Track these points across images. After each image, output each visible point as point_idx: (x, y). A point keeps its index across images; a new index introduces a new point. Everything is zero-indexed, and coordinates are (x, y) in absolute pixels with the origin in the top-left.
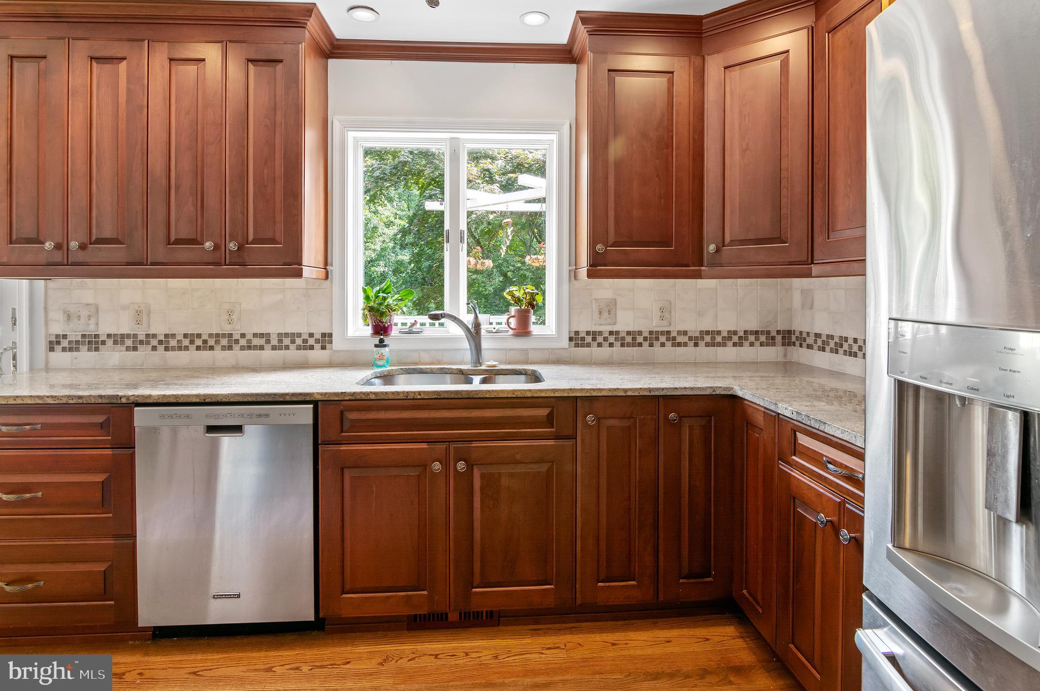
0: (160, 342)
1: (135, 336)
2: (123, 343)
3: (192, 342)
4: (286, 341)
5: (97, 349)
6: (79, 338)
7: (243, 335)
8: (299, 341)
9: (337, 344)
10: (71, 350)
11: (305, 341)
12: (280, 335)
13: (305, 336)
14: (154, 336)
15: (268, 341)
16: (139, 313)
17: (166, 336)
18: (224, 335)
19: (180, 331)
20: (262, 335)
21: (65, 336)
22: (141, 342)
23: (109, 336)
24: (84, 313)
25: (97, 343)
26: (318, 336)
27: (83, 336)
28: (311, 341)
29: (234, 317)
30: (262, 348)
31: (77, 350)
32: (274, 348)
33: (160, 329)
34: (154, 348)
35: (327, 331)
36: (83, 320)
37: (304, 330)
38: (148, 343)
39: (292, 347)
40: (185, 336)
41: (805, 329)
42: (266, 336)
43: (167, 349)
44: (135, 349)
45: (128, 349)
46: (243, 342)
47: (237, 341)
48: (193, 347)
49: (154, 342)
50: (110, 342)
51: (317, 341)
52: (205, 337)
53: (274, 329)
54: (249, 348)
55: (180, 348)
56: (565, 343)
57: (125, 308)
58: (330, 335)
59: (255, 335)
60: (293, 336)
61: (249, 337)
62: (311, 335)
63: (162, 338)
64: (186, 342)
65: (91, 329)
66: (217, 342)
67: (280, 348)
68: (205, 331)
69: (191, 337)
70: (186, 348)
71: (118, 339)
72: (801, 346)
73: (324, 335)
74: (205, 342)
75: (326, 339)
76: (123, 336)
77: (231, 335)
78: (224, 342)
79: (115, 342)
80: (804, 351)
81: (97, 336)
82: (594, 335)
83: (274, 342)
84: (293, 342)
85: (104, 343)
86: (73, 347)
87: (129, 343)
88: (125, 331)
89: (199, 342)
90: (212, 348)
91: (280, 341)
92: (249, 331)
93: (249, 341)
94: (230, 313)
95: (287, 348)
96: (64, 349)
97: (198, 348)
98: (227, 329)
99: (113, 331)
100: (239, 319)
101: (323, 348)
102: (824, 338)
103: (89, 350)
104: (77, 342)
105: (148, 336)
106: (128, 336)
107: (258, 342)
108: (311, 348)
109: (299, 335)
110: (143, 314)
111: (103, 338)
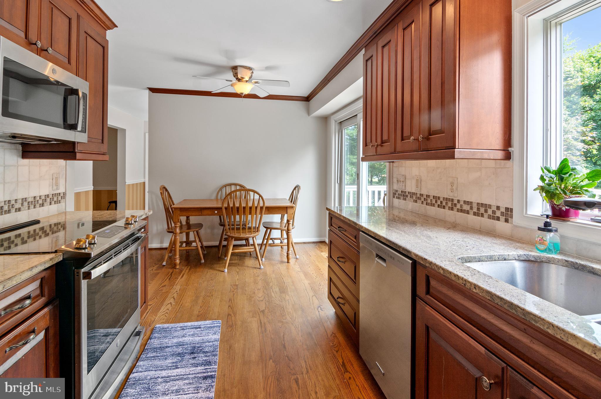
0: (425, 199)
1: (416, 194)
3: (436, 202)
4: (482, 210)
5: (405, 199)
7: (459, 201)
8: (490, 212)
9: (517, 219)
11: (494, 212)
12: (478, 204)
13: (494, 208)
14: (423, 195)
15: (471, 208)
16: (417, 180)
17: (427, 196)
18: (449, 200)
19: (432, 194)
20: (468, 203)
21: (397, 191)
22: (418, 198)
23: (409, 193)
24: (402, 180)
25: (405, 196)
26: (503, 210)
27: (402, 192)
28: (498, 214)
29: (454, 188)
30: (468, 213)
32: (475, 214)
33: (425, 192)
34: (423, 203)
35: (509, 206)
36: (401, 183)
37: (494, 203)
38: (420, 199)
39: (486, 215)
40: (434, 197)
42: (470, 204)
43: (427, 204)
44: (416, 201)
45: (414, 201)
46: (458, 206)
47: (456, 205)
48: (436, 205)
49: (423, 200)
51: (502, 213)
52: (441, 199)
53: (475, 199)
54: (462, 211)
55: (432, 205)
57: (413, 178)
58: (511, 210)
59: (465, 202)
60: (487, 207)
61: (462, 203)
62: (498, 208)
63: (425, 197)
64: (434, 201)
65: (404, 188)
66: (447, 204)
67: (478, 215)
68: (441, 196)
69: (436, 198)
70: (434, 205)
71: (412, 194)
73: (507, 209)
74: (441, 202)
75: (508, 213)
77: (452, 200)
79: (410, 197)
81: (405, 192)
83: (475, 209)
84: (486, 211)
85: (407, 196)
86: (399, 197)
87: (414, 198)
88: (413, 191)
89: (439, 202)
90: (444, 207)
91: (478, 209)
92: (463, 198)
94: (452, 184)
95: (482, 215)
96: (397, 198)
97: (439, 206)
98: (450, 195)
99: (410, 191)
100: (457, 189)
101: (507, 221)
103: (403, 199)
104: (400, 194)
105: (420, 195)
107: (466, 207)
108: (498, 219)
109: (490, 207)
110: (419, 182)
111: (407, 194)
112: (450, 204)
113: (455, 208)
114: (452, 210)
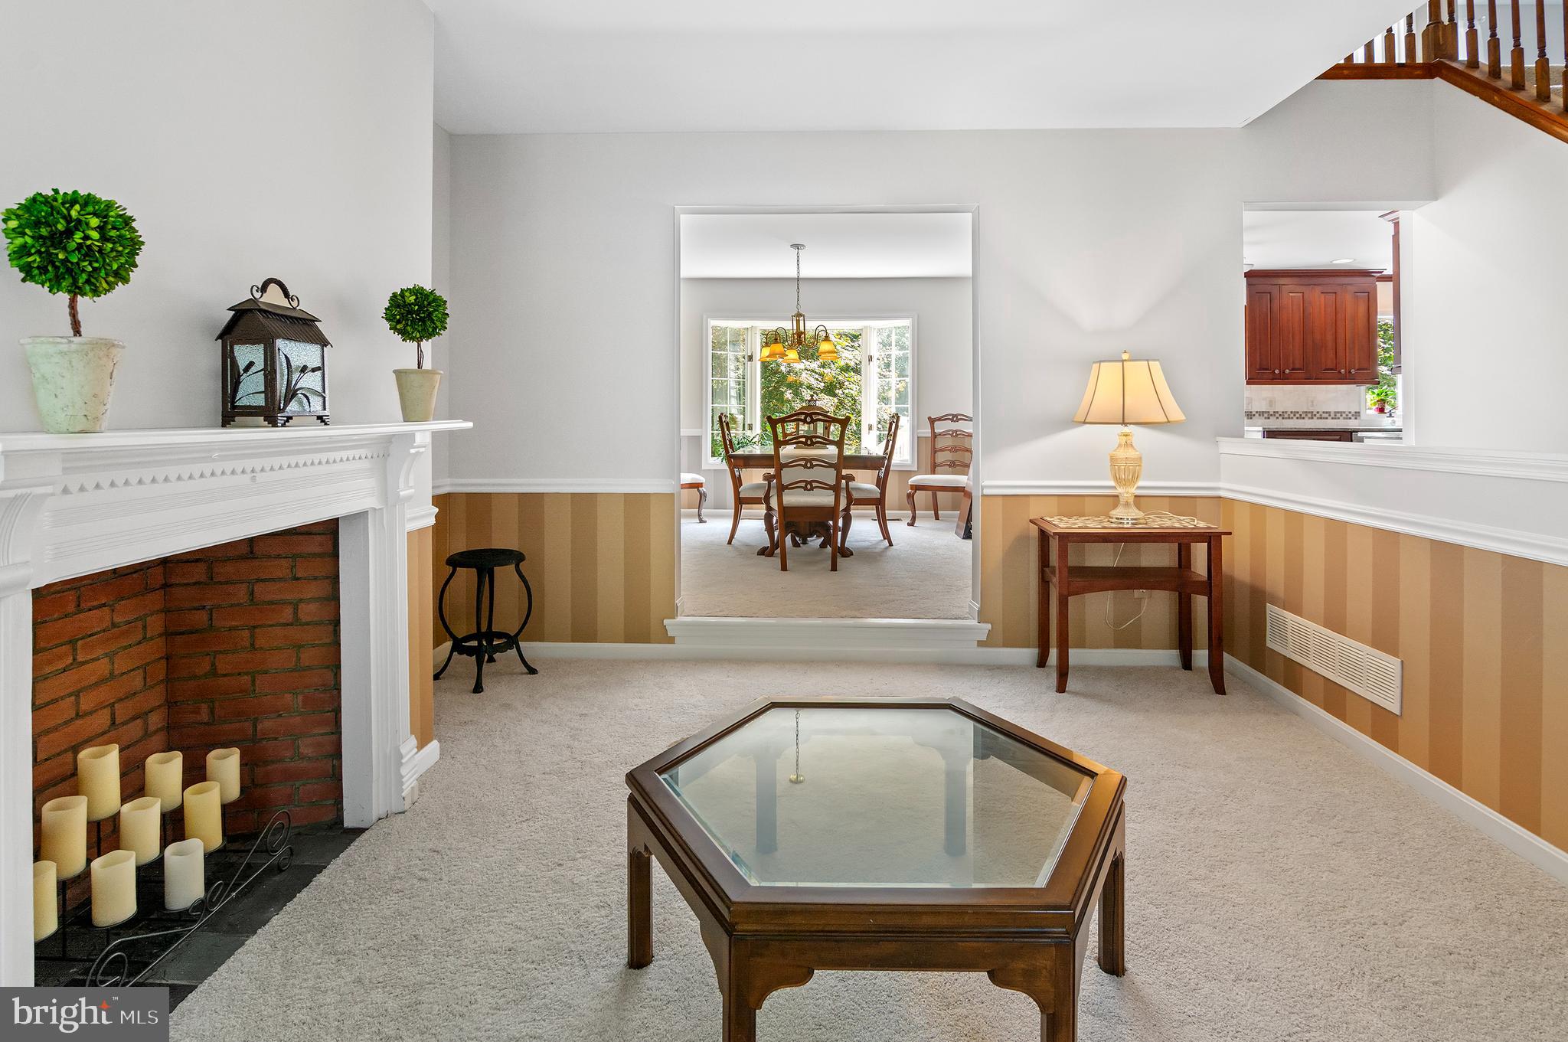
0: (1280, 415)
2: (1263, 415)
3: (1295, 415)
4: (1338, 415)
5: (1251, 418)
7: (1318, 413)
8: (1344, 415)
9: (1363, 416)
12: (1335, 412)
13: (1347, 413)
14: (1277, 412)
15: (1330, 415)
16: (1271, 402)
17: (1283, 412)
18: (1309, 412)
19: (1289, 410)
20: (1327, 413)
22: (1272, 415)
23: (1257, 412)
26: (1353, 413)
28: (1350, 415)
30: (1327, 418)
32: (1332, 418)
33: (1280, 410)
34: (1277, 418)
37: (1346, 410)
38: (1275, 415)
40: (1291, 412)
42: (1329, 413)
43: (1283, 418)
44: (1269, 418)
45: (1265, 418)
46: (1318, 415)
47: (1315, 415)
48: (1295, 418)
49: (1277, 415)
50: (1257, 415)
51: (1353, 415)
52: (1300, 413)
53: (1332, 409)
54: (1321, 418)
55: (1289, 418)
57: (1265, 399)
58: (1359, 413)
59: (1324, 412)
60: (1341, 413)
61: (1321, 413)
62: (1350, 413)
63: (1281, 413)
64: (1292, 415)
66: (1306, 415)
67: (1335, 419)
68: (1301, 411)
69: (1295, 413)
70: (1292, 418)
71: (1261, 414)
73: (1356, 413)
74: (1301, 415)
75: (1357, 415)
77: (1312, 412)
79: (1259, 415)
81: (1251, 412)
83: (1333, 415)
84: (1341, 416)
85: (1254, 415)
87: (1266, 415)
89: (1298, 415)
90: (1304, 418)
91: (1335, 415)
92: (1321, 410)
93: (1321, 415)
94: (1312, 402)
95: (1339, 418)
97: (1297, 418)
98: (1311, 409)
99: (1259, 410)
100: (1317, 405)
101: (1356, 418)
105: (1274, 412)
106: (1266, 412)
108: (1350, 418)
109: (1345, 412)
110: (1271, 403)
112: (1310, 415)
113: (1315, 418)
114: (1312, 418)
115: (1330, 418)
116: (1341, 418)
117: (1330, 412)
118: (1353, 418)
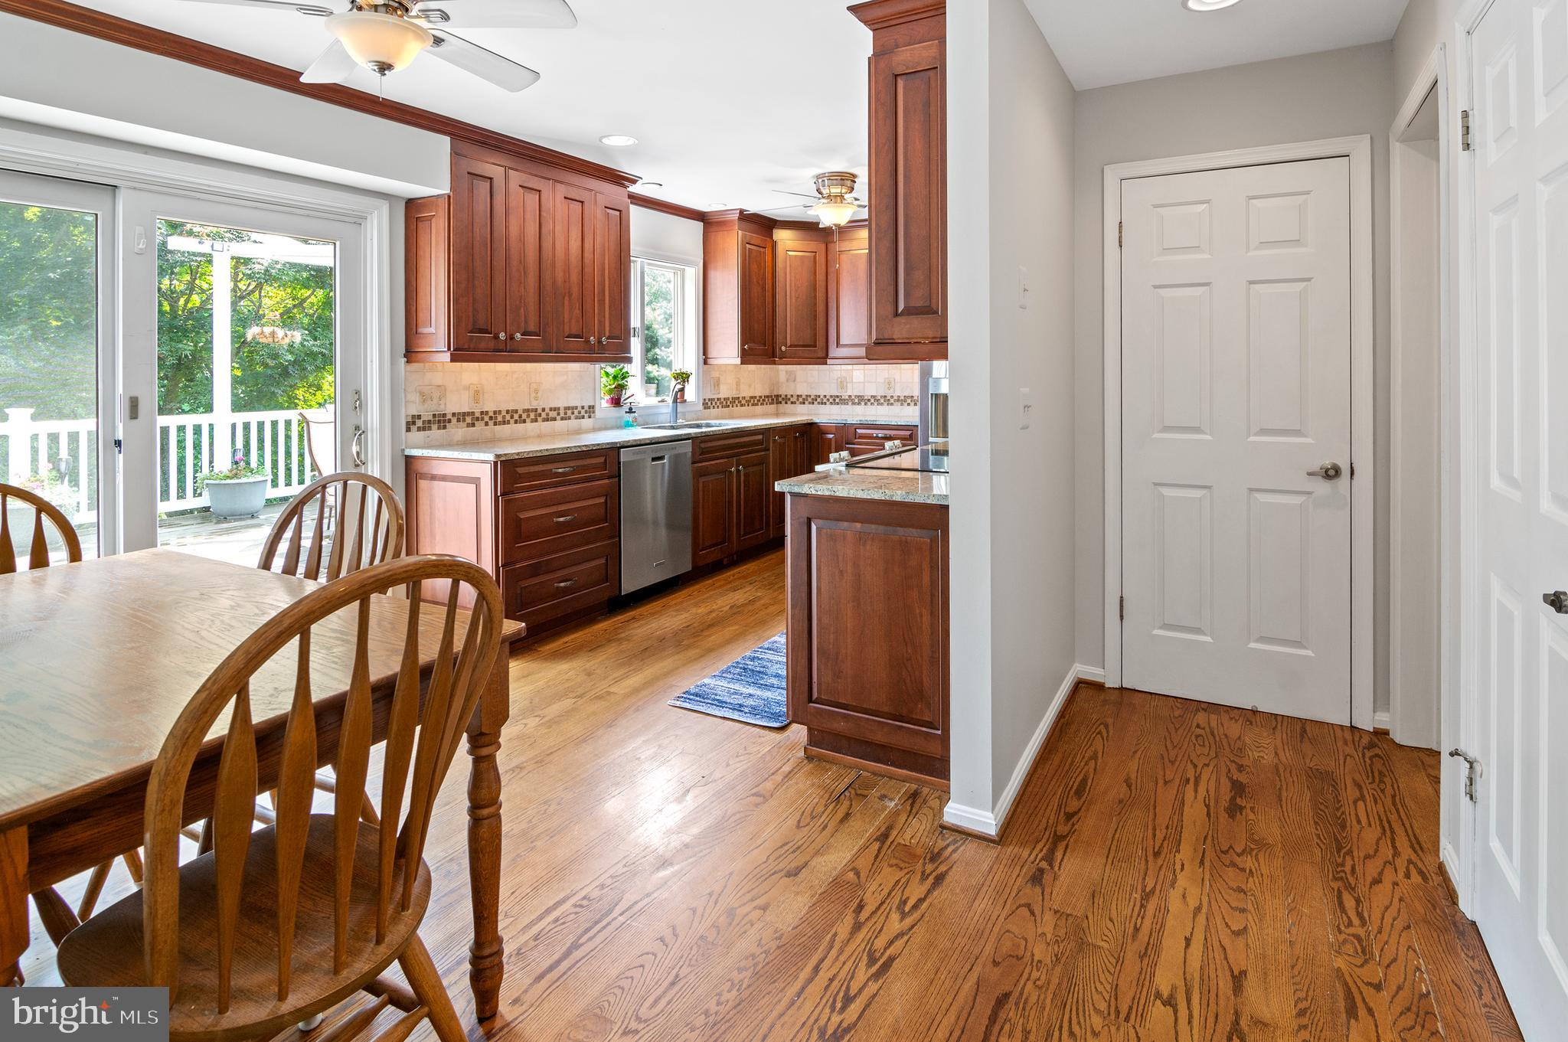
0: (491, 418)
1: (473, 413)
2: (464, 420)
3: (512, 417)
4: (569, 412)
5: (445, 427)
6: (431, 418)
7: (544, 410)
8: (576, 412)
9: (598, 413)
10: (424, 429)
11: (580, 413)
12: (566, 408)
13: (579, 409)
14: (487, 413)
15: (559, 414)
16: (477, 392)
17: (495, 412)
18: (532, 410)
19: (504, 408)
20: (555, 409)
21: (419, 417)
22: (478, 419)
23: (454, 414)
24: (436, 395)
25: (444, 421)
26: (586, 408)
27: (434, 415)
28: (583, 412)
29: (539, 395)
30: (554, 419)
31: (430, 429)
32: (562, 419)
33: (490, 407)
34: (487, 424)
35: (591, 404)
36: (435, 401)
37: (579, 405)
38: (483, 419)
40: (508, 412)
41: (789, 393)
42: (557, 410)
43: (496, 424)
44: (473, 425)
45: (468, 425)
46: (544, 415)
47: (540, 415)
48: (513, 421)
49: (486, 419)
50: (454, 420)
51: (586, 411)
52: (520, 412)
53: (561, 403)
54: (547, 420)
55: (504, 423)
56: (701, 407)
57: (467, 388)
58: (593, 407)
59: (551, 409)
60: (572, 409)
61: (547, 410)
62: (583, 407)
63: (491, 414)
64: (508, 417)
65: (441, 409)
66: (528, 416)
67: (566, 419)
68: (520, 408)
69: (511, 413)
70: (509, 422)
71: (461, 417)
72: (786, 403)
73: (590, 407)
74: (521, 416)
75: (591, 410)
76: (464, 414)
77: (536, 410)
78: (532, 415)
79: (459, 420)
80: (789, 405)
81: (444, 415)
82: (711, 400)
83: (562, 415)
84: (573, 413)
85: (450, 421)
86: (426, 427)
87: (469, 420)
88: (466, 410)
89: (516, 417)
90: (524, 421)
91: (565, 413)
92: (547, 406)
93: (548, 414)
94: (536, 391)
95: (570, 418)
96: (419, 429)
97: (516, 422)
98: (535, 405)
99: (456, 411)
101: (590, 417)
102: (804, 397)
103: (439, 428)
104: (429, 422)
105: (482, 413)
106: (468, 414)
107: (553, 414)
108: (583, 417)
109: (576, 408)
110: (477, 395)
111: (449, 416)
113: (539, 419)
114: (536, 421)
115: (558, 418)
116: (573, 417)
117: (559, 409)
118: (586, 415)
